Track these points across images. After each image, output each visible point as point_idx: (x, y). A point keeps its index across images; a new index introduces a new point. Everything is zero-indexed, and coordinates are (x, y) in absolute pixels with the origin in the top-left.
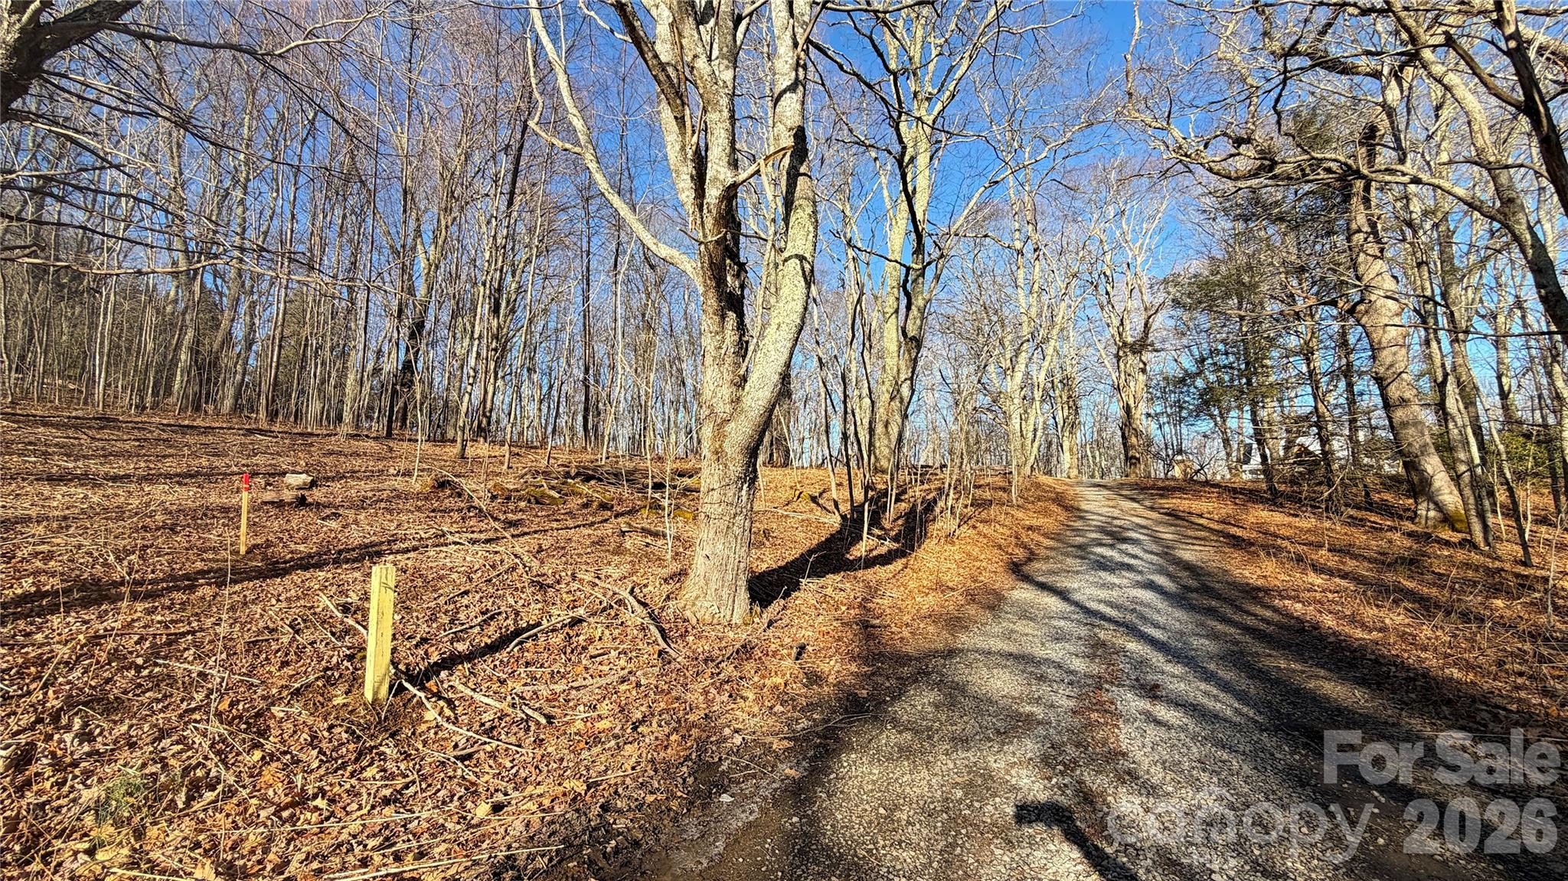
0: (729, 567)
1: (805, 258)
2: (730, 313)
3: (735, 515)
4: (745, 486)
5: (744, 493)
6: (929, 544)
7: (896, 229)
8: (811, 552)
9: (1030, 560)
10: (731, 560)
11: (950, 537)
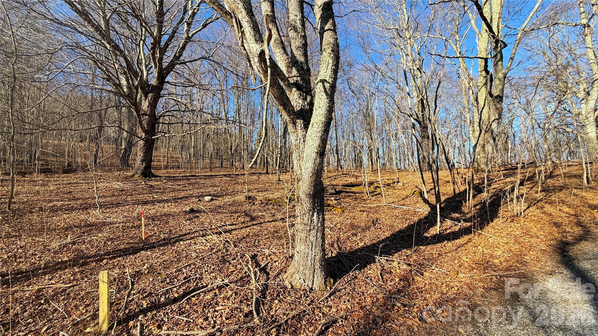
0: (309, 258)
1: (325, 81)
2: (298, 121)
3: (310, 230)
4: (315, 214)
5: (315, 217)
6: (497, 222)
7: (481, 40)
8: (381, 242)
9: (580, 239)
10: (310, 255)
11: (515, 218)
